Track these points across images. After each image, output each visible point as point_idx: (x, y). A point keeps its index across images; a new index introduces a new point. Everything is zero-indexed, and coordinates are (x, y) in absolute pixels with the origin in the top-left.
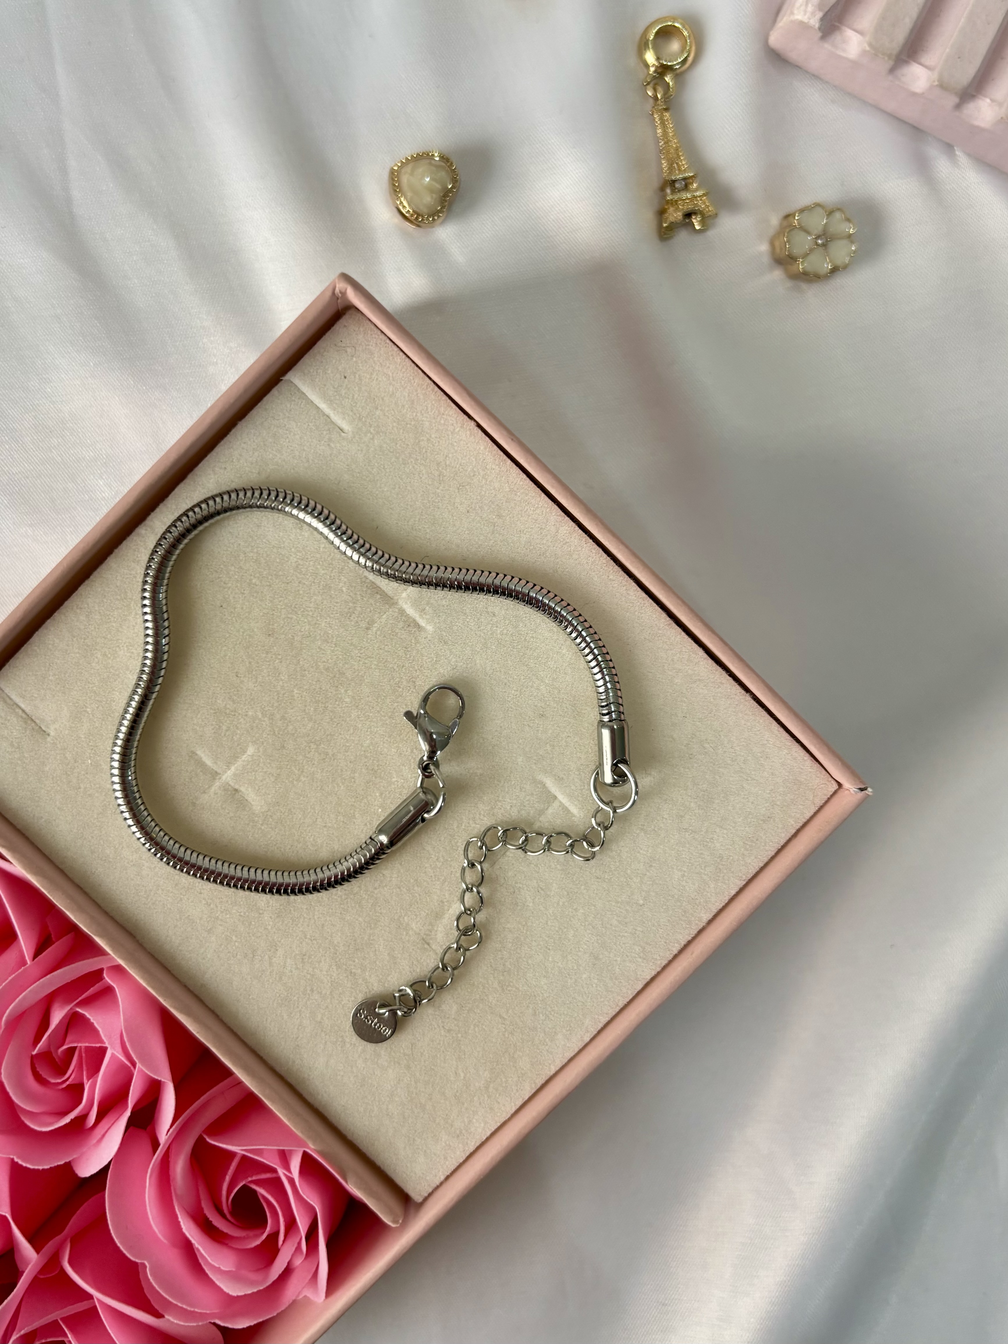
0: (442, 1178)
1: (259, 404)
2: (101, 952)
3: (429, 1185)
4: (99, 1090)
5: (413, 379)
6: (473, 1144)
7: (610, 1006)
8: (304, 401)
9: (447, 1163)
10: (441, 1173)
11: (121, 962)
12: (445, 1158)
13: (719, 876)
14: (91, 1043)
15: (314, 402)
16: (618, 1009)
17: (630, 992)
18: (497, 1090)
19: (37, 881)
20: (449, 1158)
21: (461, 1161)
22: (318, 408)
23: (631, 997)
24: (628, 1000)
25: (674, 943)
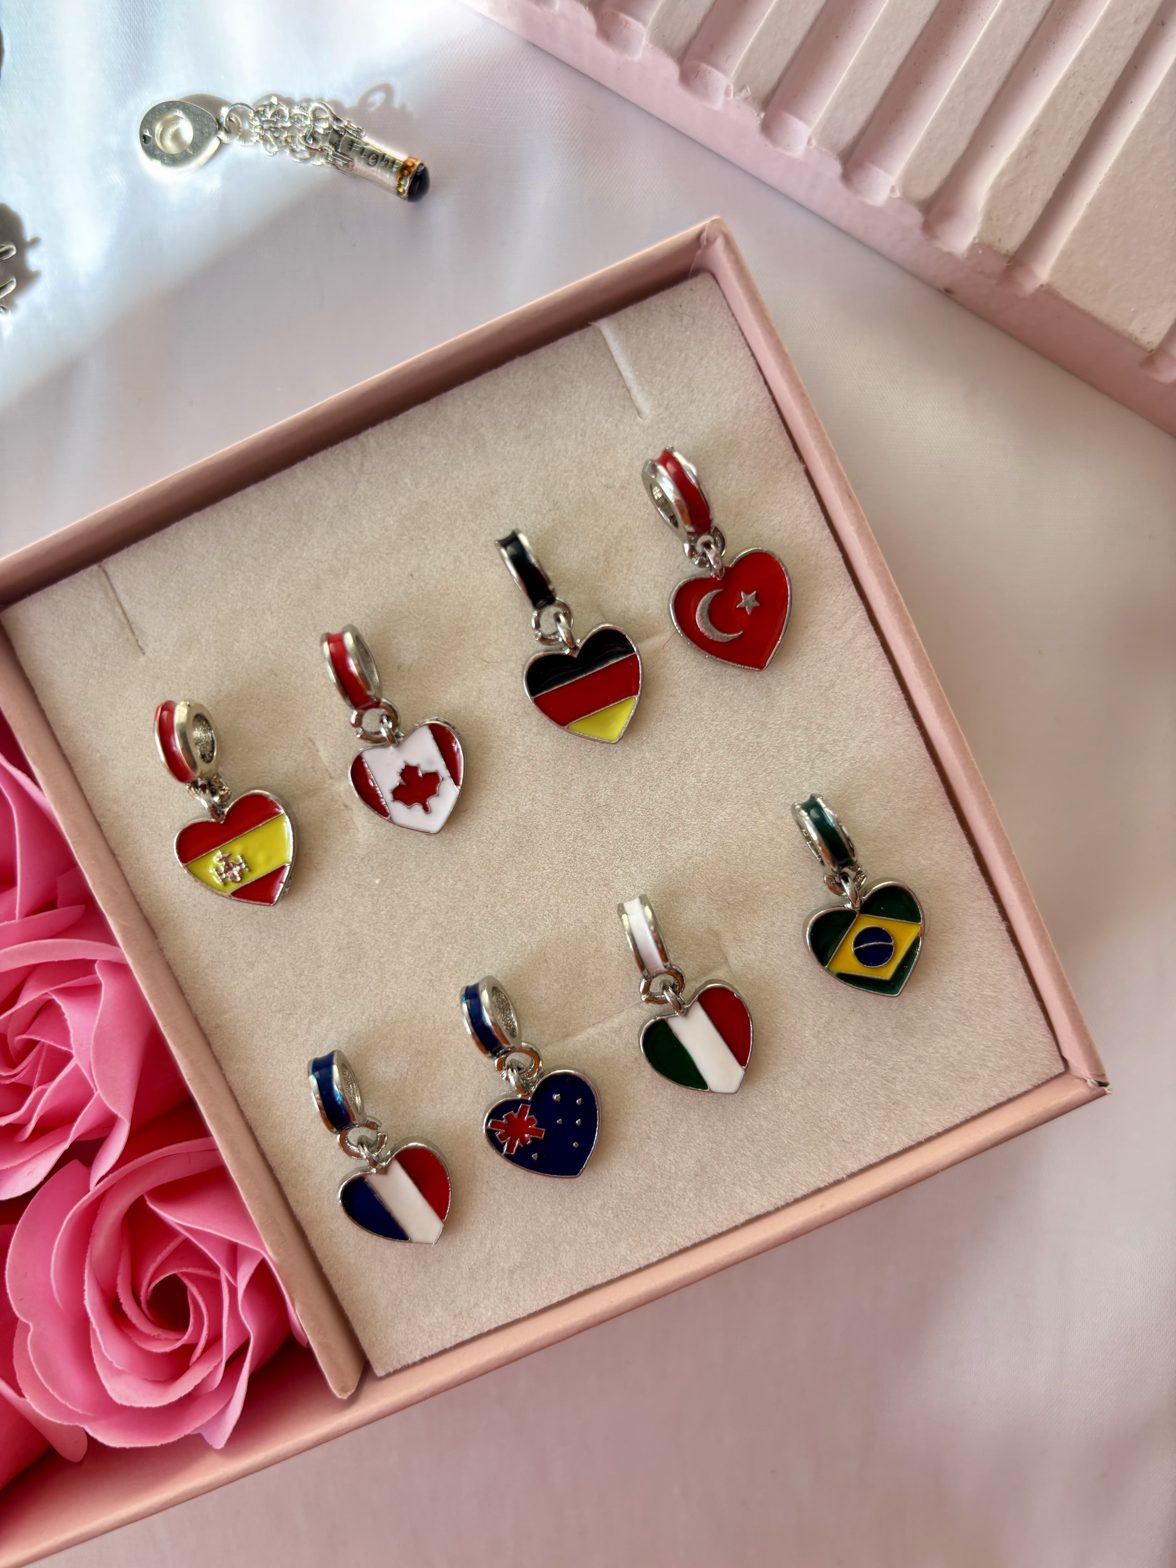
0: (418, 1358)
1: (551, 345)
2: (109, 939)
3: (399, 1361)
4: (46, 1102)
5: (751, 384)
6: (470, 1331)
7: (696, 1230)
8: (607, 361)
9: (431, 1343)
10: (418, 1353)
11: (129, 961)
12: (431, 1336)
13: (884, 1125)
14: (57, 1043)
15: (620, 367)
16: (704, 1237)
17: (725, 1223)
18: (523, 1279)
19: (64, 824)
20: (434, 1338)
21: (448, 1346)
22: (620, 374)
23: (725, 1229)
24: (719, 1230)
25: (801, 1185)
